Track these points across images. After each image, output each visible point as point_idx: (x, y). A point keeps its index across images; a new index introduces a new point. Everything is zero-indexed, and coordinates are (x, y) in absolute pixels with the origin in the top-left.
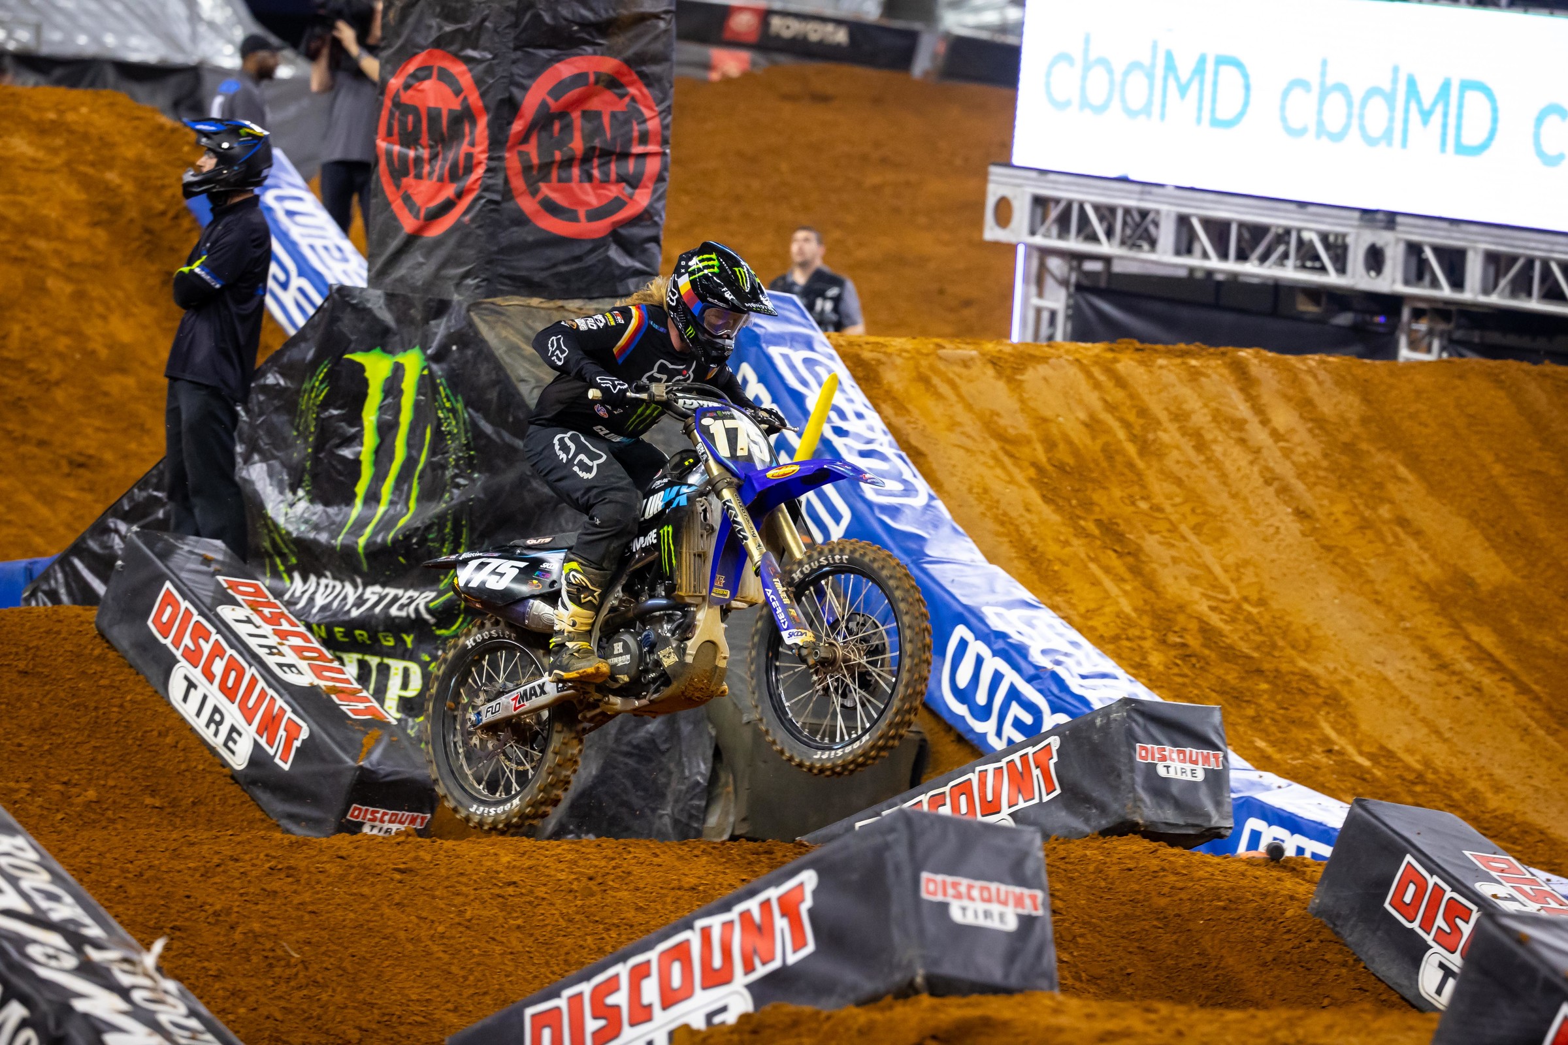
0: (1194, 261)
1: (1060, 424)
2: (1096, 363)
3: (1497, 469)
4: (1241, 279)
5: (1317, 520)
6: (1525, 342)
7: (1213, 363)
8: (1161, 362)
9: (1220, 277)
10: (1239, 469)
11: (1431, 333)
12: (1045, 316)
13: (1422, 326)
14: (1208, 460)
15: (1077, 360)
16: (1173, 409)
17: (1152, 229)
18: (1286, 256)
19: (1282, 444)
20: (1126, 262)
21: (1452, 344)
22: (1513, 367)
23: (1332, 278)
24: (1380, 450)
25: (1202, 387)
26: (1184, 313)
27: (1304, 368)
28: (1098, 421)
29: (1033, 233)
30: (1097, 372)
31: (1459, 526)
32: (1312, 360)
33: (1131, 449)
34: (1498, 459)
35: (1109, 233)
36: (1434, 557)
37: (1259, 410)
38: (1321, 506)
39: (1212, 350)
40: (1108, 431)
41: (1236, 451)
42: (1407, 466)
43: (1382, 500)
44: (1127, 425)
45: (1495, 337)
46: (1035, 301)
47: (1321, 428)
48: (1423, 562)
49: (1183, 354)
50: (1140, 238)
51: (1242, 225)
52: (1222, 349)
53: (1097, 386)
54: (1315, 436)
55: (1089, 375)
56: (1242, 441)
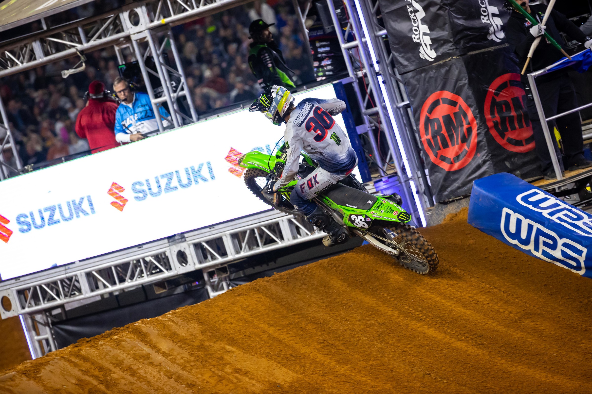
0: (102, 291)
1: (65, 389)
2: (71, 355)
3: (271, 330)
4: (126, 290)
5: (199, 385)
6: (265, 267)
7: (124, 334)
8: (100, 343)
9: (117, 293)
10: (154, 377)
11: (220, 281)
12: (44, 342)
13: (216, 279)
14: (139, 378)
15: (62, 357)
16: (114, 362)
17: (76, 284)
18: (142, 272)
19: (169, 358)
20: (70, 304)
21: (231, 281)
22: (260, 282)
23: (166, 274)
24: (215, 342)
25: (124, 347)
26: (106, 316)
27: (167, 319)
28: (82, 381)
29: (23, 308)
30: (73, 359)
31: (264, 362)
32: (169, 315)
33: (102, 387)
34: (270, 325)
35: (58, 295)
36: (258, 381)
37: (153, 347)
38: (198, 378)
39: (122, 328)
40: (88, 383)
41: (150, 369)
42: (229, 345)
43: (224, 365)
44: (96, 377)
45: (250, 271)
46: (36, 338)
47: (185, 343)
48: (253, 385)
49: (109, 335)
50: (73, 290)
51: (116, 267)
52: (126, 326)
53: (76, 365)
54: (183, 348)
55: (70, 362)
56: (151, 364)
